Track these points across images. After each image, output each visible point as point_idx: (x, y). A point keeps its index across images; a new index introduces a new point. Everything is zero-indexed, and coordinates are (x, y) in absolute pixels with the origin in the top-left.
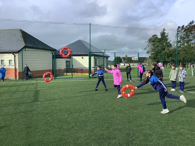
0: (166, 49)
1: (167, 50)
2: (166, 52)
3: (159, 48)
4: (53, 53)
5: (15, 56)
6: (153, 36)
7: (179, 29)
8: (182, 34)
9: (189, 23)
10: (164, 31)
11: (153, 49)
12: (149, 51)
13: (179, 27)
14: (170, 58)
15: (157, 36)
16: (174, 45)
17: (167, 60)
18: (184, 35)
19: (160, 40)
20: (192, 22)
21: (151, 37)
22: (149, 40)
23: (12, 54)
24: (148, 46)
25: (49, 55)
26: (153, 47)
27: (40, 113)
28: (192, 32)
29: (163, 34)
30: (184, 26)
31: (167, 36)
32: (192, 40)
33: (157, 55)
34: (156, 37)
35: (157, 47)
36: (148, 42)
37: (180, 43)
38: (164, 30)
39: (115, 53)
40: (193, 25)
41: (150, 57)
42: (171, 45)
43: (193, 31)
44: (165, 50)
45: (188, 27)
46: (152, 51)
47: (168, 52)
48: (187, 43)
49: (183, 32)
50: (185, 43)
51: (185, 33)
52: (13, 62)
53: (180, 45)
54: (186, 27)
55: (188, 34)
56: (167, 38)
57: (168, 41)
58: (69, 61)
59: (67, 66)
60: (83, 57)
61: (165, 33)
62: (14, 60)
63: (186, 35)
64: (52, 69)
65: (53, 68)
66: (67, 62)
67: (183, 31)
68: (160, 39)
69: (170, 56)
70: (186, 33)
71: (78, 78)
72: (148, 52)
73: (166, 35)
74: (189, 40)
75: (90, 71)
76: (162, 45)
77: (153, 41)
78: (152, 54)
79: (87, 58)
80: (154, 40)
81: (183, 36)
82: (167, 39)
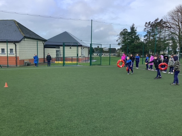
3: (129, 40)
8: (149, 29)
10: (134, 26)
13: (146, 23)
20: (157, 19)
21: (122, 31)
25: (41, 45)
26: (123, 40)
29: (132, 28)
34: (126, 31)
36: (119, 35)
40: (158, 22)
42: (139, 38)
44: (134, 42)
45: (154, 23)
47: (136, 44)
50: (151, 37)
56: (136, 32)
59: (57, 55)
62: (15, 49)
63: (152, 30)
65: (44, 57)
66: (57, 51)
69: (138, 48)
73: (135, 29)
78: (123, 46)
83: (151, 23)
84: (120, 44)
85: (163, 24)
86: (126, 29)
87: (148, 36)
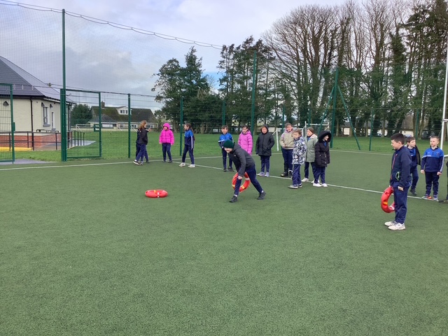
0: (198, 93)
1: (200, 95)
2: (198, 100)
3: (182, 90)
7: (225, 52)
9: (245, 41)
10: (194, 54)
11: (170, 92)
12: (162, 95)
13: (225, 48)
15: (178, 62)
19: (184, 72)
20: (250, 39)
21: (166, 63)
22: (160, 71)
26: (169, 88)
29: (191, 60)
31: (199, 65)
32: (249, 78)
34: (176, 64)
35: (179, 87)
36: (158, 75)
40: (252, 46)
41: (164, 109)
44: (196, 95)
45: (242, 48)
46: (167, 97)
47: (202, 99)
49: (233, 59)
51: (236, 61)
54: (238, 48)
57: (202, 75)
61: (195, 58)
63: (238, 66)
70: (239, 61)
72: (159, 98)
74: (244, 78)
76: (189, 83)
77: (169, 74)
78: (168, 104)
80: (170, 71)
82: (199, 72)
83: (235, 47)
84: (162, 97)
85: (263, 51)
86: (175, 60)
87: (228, 82)
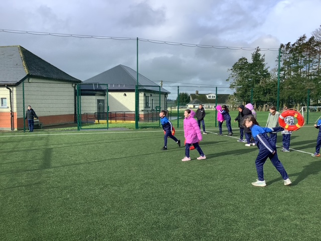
0: (261, 81)
1: (262, 83)
2: (260, 86)
3: (249, 79)
4: (75, 87)
5: (11, 92)
6: (241, 59)
7: (282, 49)
8: (287, 56)
9: (299, 39)
10: (258, 52)
11: (240, 82)
12: (234, 84)
13: (282, 46)
14: (268, 96)
15: (246, 59)
16: (274, 75)
17: (262, 99)
18: (290, 58)
19: (251, 67)
20: (303, 37)
21: (238, 61)
22: (233, 67)
23: (5, 89)
24: (232, 77)
25: (68, 90)
26: (240, 78)
27: (53, 187)
28: (303, 54)
29: (256, 57)
30: (289, 43)
31: (263, 60)
32: (302, 67)
33: (246, 91)
34: (245, 61)
35: (247, 77)
36: (232, 70)
37: (283, 72)
38: (258, 50)
39: (178, 87)
40: (305, 42)
41: (235, 94)
42: (269, 74)
43: (304, 51)
44: (259, 83)
45: (296, 45)
46: (238, 85)
47: (264, 85)
48: (294, 71)
49: (289, 54)
50: (292, 72)
51: (292, 55)
52: (8, 101)
53: (284, 74)
54: (293, 45)
55: (297, 56)
56: (263, 63)
57: (264, 67)
58: (103, 101)
59: (99, 108)
60: (127, 93)
61: (260, 55)
62: (9, 98)
63: (293, 59)
64: (73, 113)
65: (75, 112)
66: (99, 101)
67: (288, 52)
68: (251, 64)
69: (267, 93)
70: (294, 55)
71: (116, 129)
72: (232, 87)
73: (261, 57)
74: (298, 67)
75: (137, 117)
76: (254, 74)
77: (240, 69)
78: (238, 90)
79: (133, 94)
80: (241, 66)
81: (288, 60)
82: (263, 66)
